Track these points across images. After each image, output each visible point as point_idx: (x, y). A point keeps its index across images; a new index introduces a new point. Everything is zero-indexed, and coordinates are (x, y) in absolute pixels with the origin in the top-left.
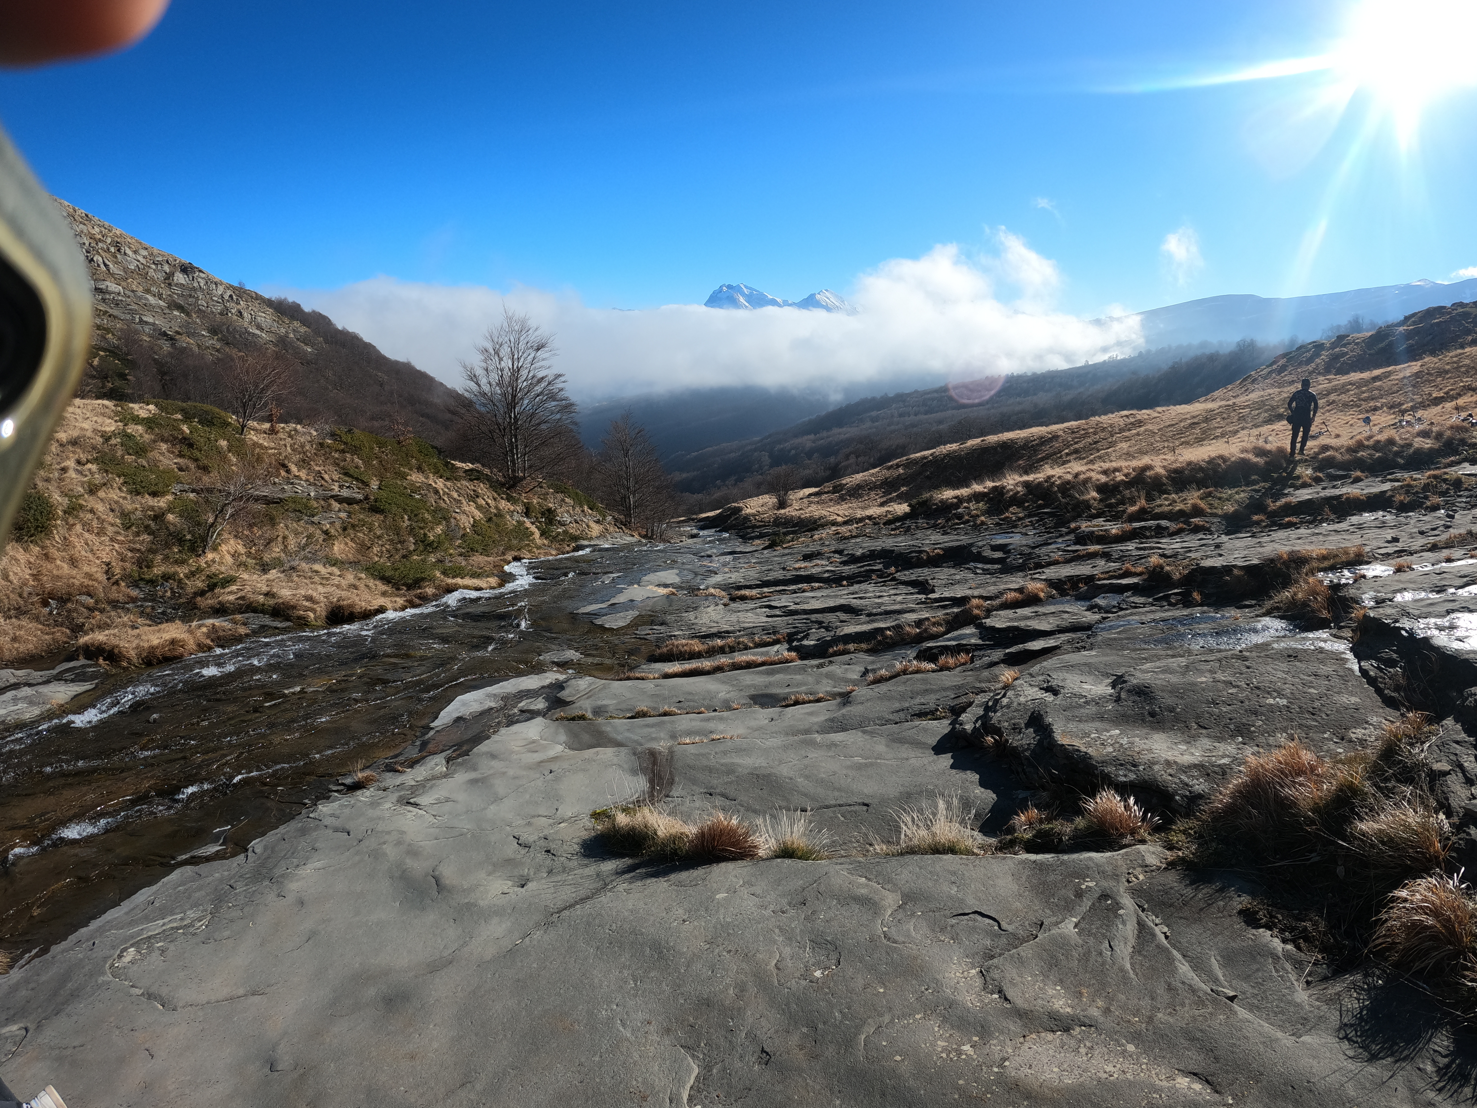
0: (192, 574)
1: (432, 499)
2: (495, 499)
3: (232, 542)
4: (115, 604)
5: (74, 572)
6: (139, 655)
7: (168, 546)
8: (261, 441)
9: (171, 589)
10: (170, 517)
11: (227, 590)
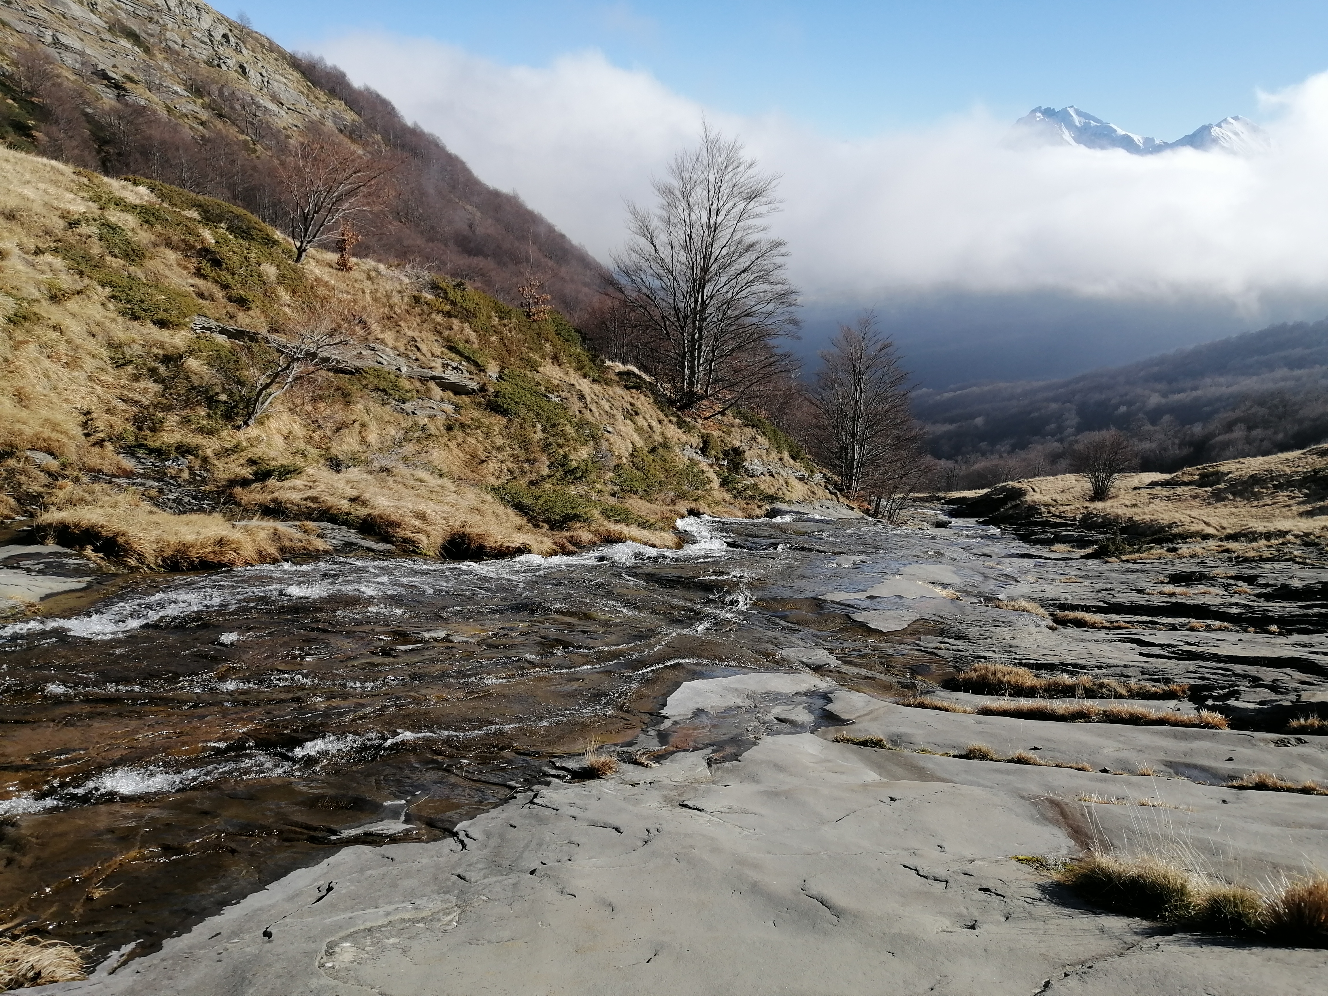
0: (224, 453)
1: (575, 405)
2: (660, 422)
3: (285, 417)
4: (96, 474)
5: (24, 414)
6: (160, 553)
7: (188, 403)
8: (326, 278)
9: (190, 468)
10: (192, 363)
11: (287, 484)
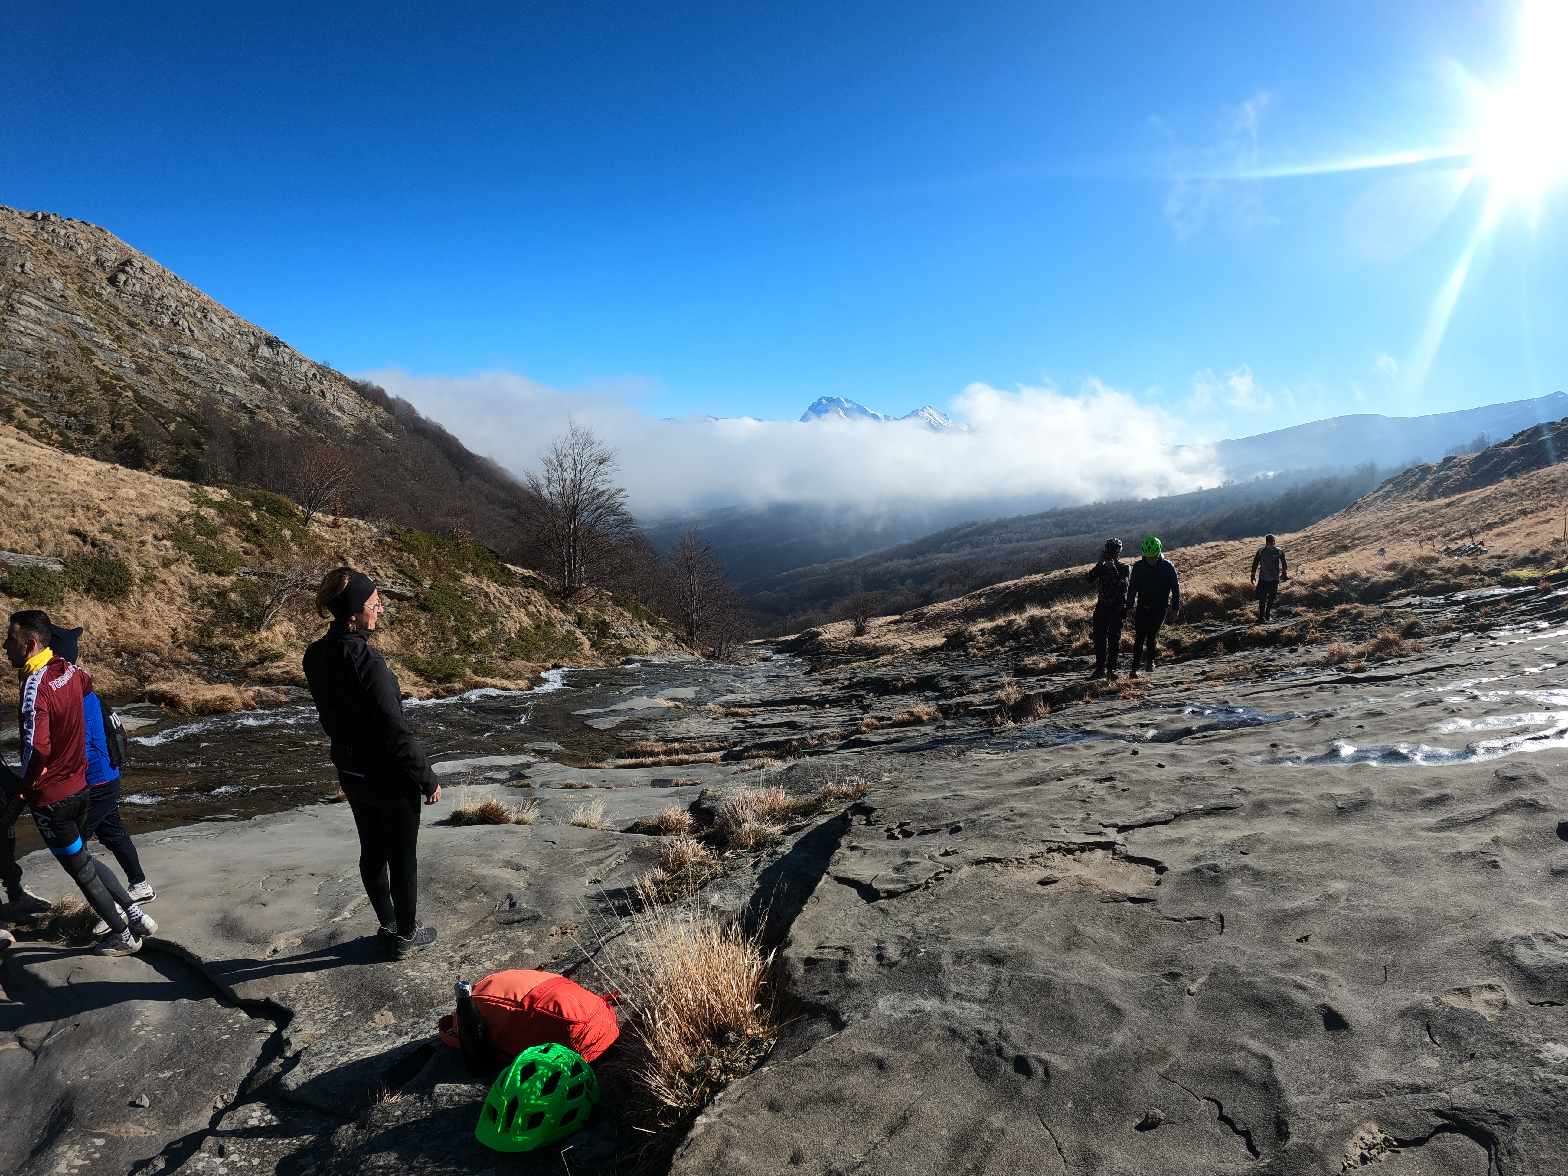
0: (246, 648)
1: (481, 603)
2: (547, 607)
3: (285, 623)
4: (177, 664)
5: (145, 632)
6: (194, 705)
7: (227, 620)
8: (323, 534)
9: (227, 658)
10: (233, 596)
11: (275, 664)
